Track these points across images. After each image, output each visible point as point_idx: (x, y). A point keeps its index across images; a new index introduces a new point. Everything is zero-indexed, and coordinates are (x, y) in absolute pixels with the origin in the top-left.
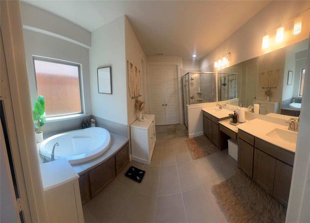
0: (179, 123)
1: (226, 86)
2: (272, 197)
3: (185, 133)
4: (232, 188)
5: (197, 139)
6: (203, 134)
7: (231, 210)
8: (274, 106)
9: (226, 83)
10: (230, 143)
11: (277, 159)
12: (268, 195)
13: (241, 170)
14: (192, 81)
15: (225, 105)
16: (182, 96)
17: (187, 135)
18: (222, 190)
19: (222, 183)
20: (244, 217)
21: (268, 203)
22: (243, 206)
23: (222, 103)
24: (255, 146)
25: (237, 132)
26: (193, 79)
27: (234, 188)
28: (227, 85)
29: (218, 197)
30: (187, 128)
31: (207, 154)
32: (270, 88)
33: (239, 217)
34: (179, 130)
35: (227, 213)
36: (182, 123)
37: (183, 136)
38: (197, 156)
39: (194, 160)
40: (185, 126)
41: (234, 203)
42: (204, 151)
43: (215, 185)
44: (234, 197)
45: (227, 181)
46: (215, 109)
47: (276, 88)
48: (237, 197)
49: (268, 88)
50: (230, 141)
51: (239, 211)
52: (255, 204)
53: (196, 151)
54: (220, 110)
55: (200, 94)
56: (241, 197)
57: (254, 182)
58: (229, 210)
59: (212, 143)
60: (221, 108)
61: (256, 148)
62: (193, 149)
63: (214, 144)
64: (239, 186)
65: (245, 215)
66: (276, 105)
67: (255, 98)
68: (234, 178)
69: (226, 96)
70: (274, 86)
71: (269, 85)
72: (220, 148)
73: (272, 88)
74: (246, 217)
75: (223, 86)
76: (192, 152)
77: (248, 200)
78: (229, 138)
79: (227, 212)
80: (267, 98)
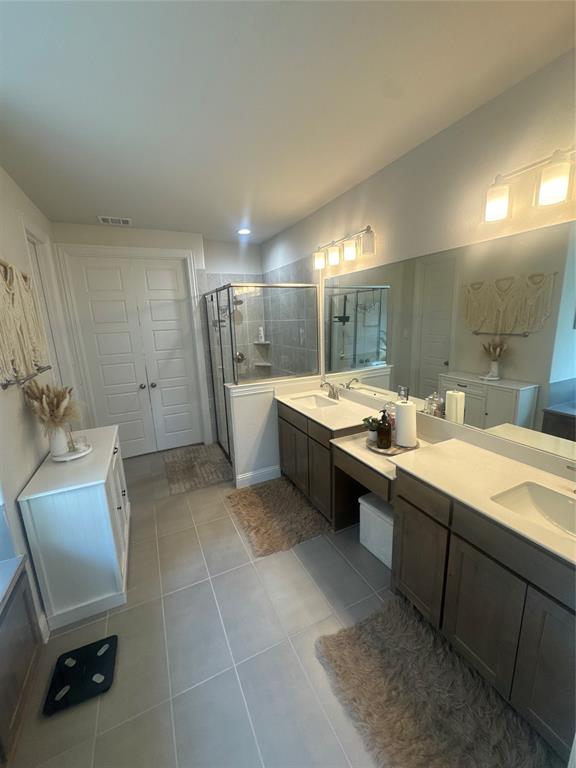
0: (199, 442)
1: (350, 325)
2: (508, 706)
3: (223, 474)
4: (376, 651)
5: (262, 492)
6: (279, 475)
7: (376, 716)
8: (517, 397)
9: (350, 312)
10: (366, 509)
11: (529, 583)
12: (492, 696)
13: (402, 595)
14: (238, 307)
15: (348, 387)
16: (208, 355)
17: (230, 479)
18: (346, 653)
19: (345, 631)
20: (414, 745)
21: (492, 719)
22: (412, 711)
23: (337, 379)
24: (453, 529)
25: (392, 476)
26: (241, 302)
27: (382, 652)
28: (352, 319)
29: (337, 675)
30: (228, 457)
31: (296, 538)
32: (501, 335)
33: (400, 742)
34: (202, 464)
35: (364, 724)
36: (209, 439)
37: (219, 483)
38: (266, 546)
39: (259, 559)
40: (219, 451)
41: (385, 697)
42: (287, 529)
43: (324, 638)
44: (382, 679)
45: (360, 627)
46: (315, 396)
47: (525, 335)
48: (391, 680)
49: (496, 334)
50: (366, 501)
51: (398, 724)
52: (451, 713)
53: (263, 530)
54: (332, 400)
55: (264, 349)
56: (406, 683)
57: (444, 641)
58: (370, 715)
59: (309, 503)
60: (334, 395)
61: (456, 534)
62: (253, 525)
63: (315, 508)
64: (397, 646)
65: (417, 738)
66: (526, 393)
67: (447, 364)
68: (380, 619)
69: (349, 354)
70: (518, 331)
71: (500, 324)
72: (333, 521)
73: (510, 335)
74: (421, 746)
75: (337, 325)
76: (252, 534)
77: (428, 694)
78: (363, 491)
79: (365, 721)
80: (490, 367)
